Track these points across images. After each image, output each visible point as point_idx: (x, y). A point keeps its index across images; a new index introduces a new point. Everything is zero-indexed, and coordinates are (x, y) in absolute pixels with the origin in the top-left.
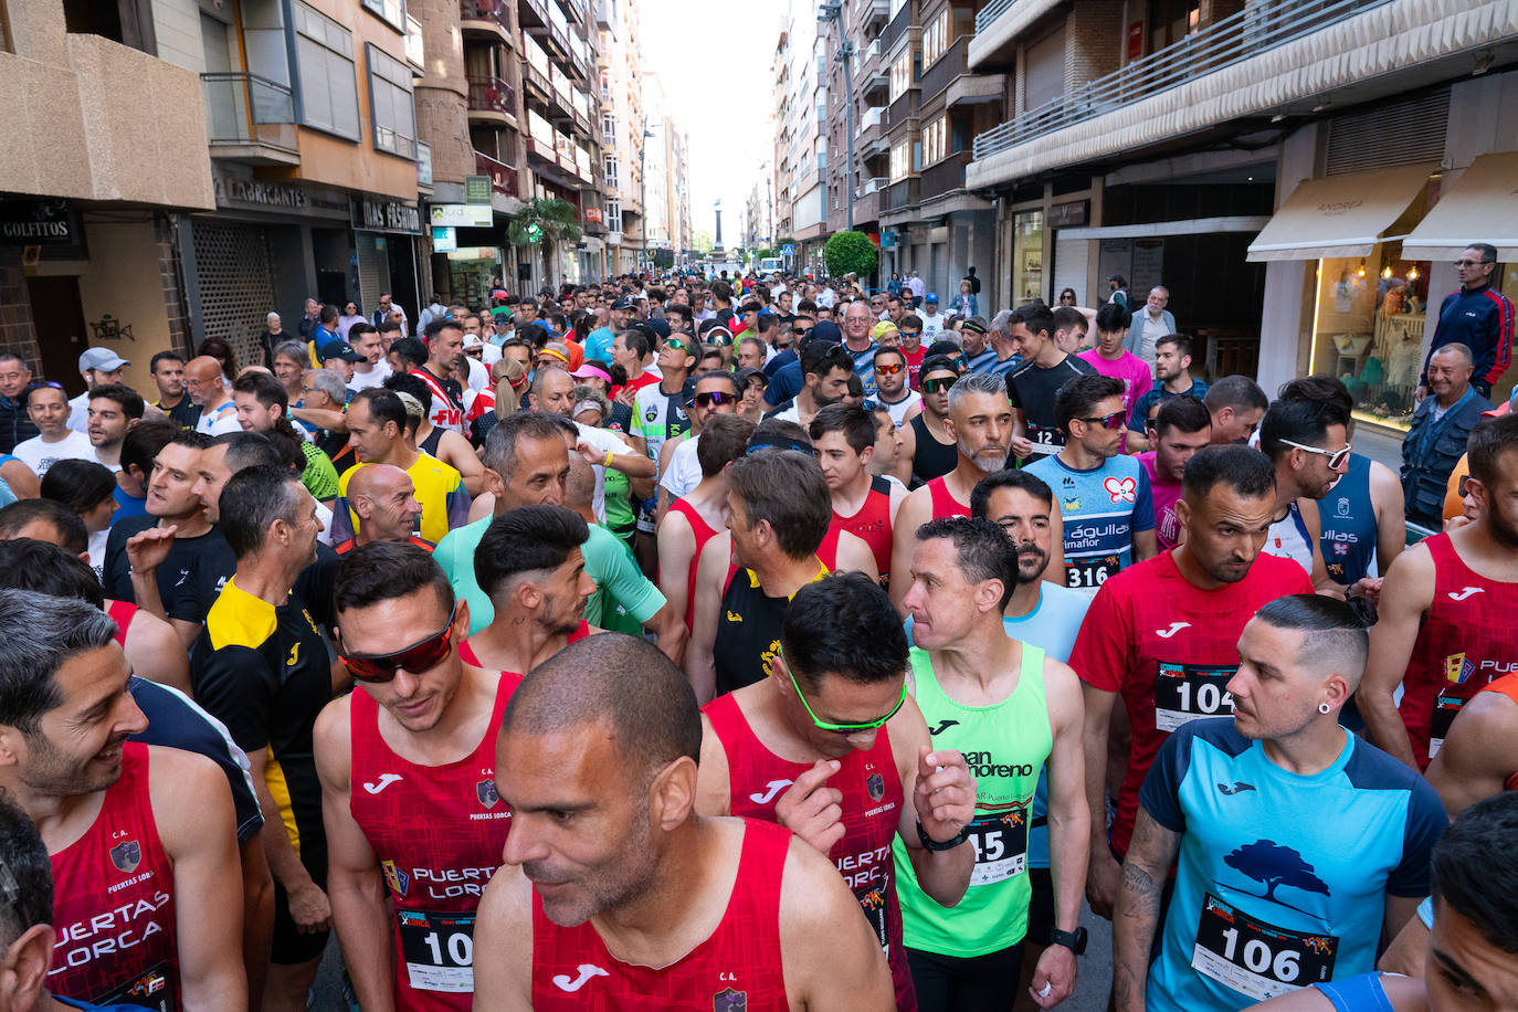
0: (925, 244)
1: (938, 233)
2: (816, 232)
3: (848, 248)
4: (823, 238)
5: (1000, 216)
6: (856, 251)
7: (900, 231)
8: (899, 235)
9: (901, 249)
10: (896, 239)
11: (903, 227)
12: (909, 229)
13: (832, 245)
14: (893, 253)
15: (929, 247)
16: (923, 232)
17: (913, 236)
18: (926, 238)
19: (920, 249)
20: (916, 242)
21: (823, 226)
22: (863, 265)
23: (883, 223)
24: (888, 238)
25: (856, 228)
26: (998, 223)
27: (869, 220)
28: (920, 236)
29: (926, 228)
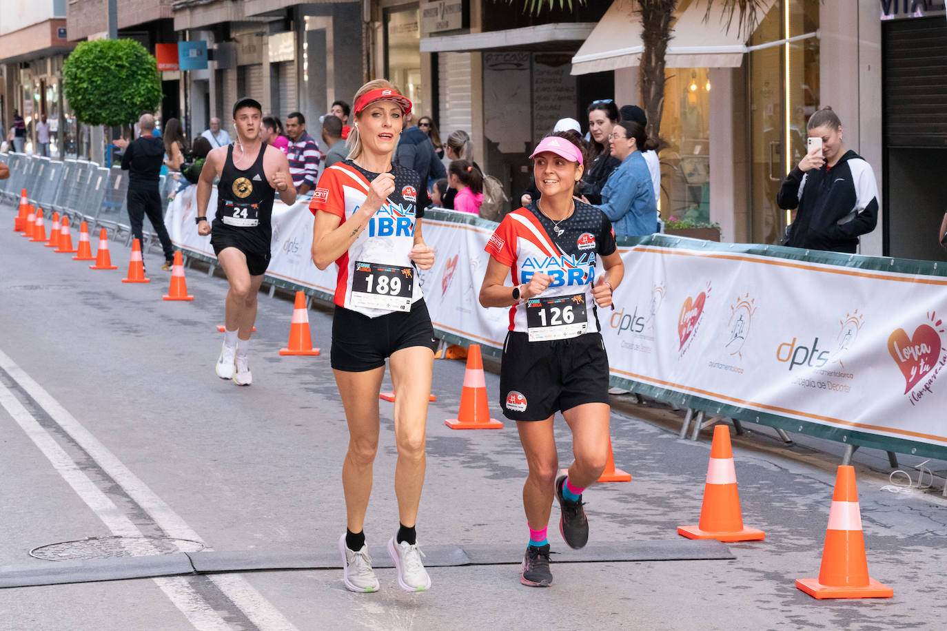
0: (261, 64)
1: (282, 47)
2: (43, 41)
3: (107, 69)
4: (60, 52)
5: (367, 17)
6: (124, 74)
7: (217, 40)
8: (215, 47)
9: (220, 74)
10: (211, 55)
11: (222, 31)
12: (233, 35)
13: (77, 64)
14: (205, 83)
15: (266, 70)
16: (255, 40)
17: (239, 47)
18: (261, 54)
19: (254, 73)
20: (244, 59)
21: (58, 26)
22: (138, 100)
23: (182, 22)
24: (193, 53)
25: (125, 32)
26: (364, 26)
27: (154, 15)
28: (252, 49)
29: (261, 35)
